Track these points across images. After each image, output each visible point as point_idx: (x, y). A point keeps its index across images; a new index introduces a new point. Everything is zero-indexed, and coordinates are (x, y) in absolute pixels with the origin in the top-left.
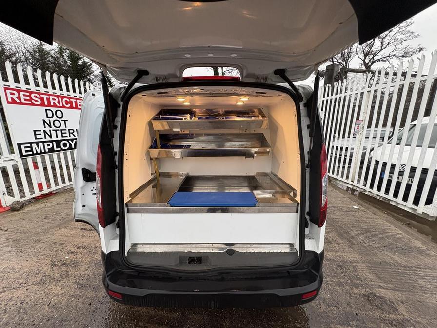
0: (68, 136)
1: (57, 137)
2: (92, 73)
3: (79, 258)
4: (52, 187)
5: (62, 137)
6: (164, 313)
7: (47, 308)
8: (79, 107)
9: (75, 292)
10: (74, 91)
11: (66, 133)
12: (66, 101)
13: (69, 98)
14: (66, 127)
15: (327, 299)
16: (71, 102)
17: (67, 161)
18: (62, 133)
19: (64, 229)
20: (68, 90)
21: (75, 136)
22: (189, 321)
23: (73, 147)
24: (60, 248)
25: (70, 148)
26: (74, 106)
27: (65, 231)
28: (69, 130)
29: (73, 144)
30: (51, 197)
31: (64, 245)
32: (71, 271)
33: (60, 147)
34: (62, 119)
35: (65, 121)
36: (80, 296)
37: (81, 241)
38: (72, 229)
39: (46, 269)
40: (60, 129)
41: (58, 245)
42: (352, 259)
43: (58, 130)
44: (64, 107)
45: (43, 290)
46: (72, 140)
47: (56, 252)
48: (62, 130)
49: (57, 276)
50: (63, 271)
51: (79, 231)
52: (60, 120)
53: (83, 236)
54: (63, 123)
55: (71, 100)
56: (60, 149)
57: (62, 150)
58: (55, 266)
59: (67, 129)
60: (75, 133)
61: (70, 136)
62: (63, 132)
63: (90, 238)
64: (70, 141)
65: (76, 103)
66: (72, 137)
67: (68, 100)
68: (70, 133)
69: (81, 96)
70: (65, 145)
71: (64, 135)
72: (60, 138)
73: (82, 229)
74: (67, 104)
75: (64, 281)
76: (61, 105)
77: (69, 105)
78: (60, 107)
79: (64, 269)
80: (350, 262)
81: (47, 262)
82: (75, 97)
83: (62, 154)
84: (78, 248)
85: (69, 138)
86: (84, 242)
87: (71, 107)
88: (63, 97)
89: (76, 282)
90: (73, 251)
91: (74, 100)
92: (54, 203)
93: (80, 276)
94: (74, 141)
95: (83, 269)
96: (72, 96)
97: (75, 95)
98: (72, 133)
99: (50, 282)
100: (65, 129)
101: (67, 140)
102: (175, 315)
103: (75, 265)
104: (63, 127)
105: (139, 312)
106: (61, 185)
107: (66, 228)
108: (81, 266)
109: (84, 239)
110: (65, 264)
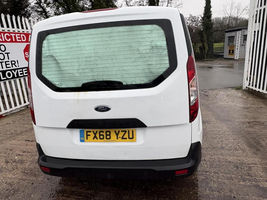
0: (11, 67)
1: (2, 68)
2: (28, 5)
3: (24, 158)
4: (2, 111)
5: (7, 67)
6: (82, 190)
7: (5, 185)
8: (18, 40)
9: (22, 177)
10: (13, 27)
11: (9, 64)
12: (7, 36)
13: (9, 33)
14: (9, 59)
15: (213, 187)
16: (11, 37)
17: (12, 90)
18: (6, 65)
19: (13, 141)
20: (8, 27)
21: (16, 66)
22: (99, 195)
23: (16, 76)
24: (11, 152)
25: (14, 77)
26: (14, 40)
27: (13, 142)
28: (11, 61)
29: (15, 73)
30: (2, 119)
31: (14, 150)
32: (19, 166)
33: (6, 77)
34: (5, 52)
35: (7, 53)
36: (26, 179)
37: (26, 148)
38: (19, 141)
39: (2, 164)
40: (4, 61)
41: (9, 150)
42: (251, 162)
43: (3, 62)
44: (6, 41)
45: (2, 175)
46: (14, 70)
47: (8, 154)
48: (6, 62)
49: (10, 168)
50: (14, 166)
51: (24, 142)
52: (4, 53)
53: (27, 145)
54: (6, 55)
55: (11, 34)
56: (5, 78)
57: (7, 79)
58: (8, 162)
59: (10, 60)
60: (16, 64)
61: (12, 67)
62: (7, 63)
63: (32, 146)
64: (13, 71)
65: (15, 36)
66: (14, 67)
67: (9, 35)
68: (12, 64)
69: (19, 30)
70: (9, 75)
71: (8, 66)
72: (5, 69)
73: (26, 140)
74: (8, 39)
75: (15, 171)
76: (4, 40)
77: (10, 39)
78: (3, 42)
79: (14, 164)
80: (248, 164)
81: (3, 160)
82: (14, 32)
83: (7, 82)
84: (23, 152)
85: (11, 68)
86: (27, 149)
87: (12, 41)
88: (4, 33)
89: (23, 172)
90: (20, 154)
91: (13, 35)
92: (5, 123)
93: (25, 169)
94: (16, 71)
95: (28, 164)
96: (11, 31)
97: (14, 30)
98: (14, 64)
99: (6, 171)
100: (8, 60)
101: (11, 70)
102: (89, 192)
103: (22, 162)
104: (6, 59)
105: (65, 189)
106: (9, 110)
107: (14, 139)
108: (26, 163)
109: (28, 147)
110: (15, 161)
